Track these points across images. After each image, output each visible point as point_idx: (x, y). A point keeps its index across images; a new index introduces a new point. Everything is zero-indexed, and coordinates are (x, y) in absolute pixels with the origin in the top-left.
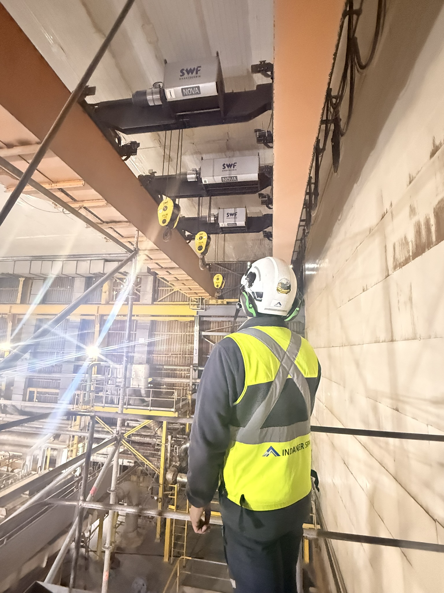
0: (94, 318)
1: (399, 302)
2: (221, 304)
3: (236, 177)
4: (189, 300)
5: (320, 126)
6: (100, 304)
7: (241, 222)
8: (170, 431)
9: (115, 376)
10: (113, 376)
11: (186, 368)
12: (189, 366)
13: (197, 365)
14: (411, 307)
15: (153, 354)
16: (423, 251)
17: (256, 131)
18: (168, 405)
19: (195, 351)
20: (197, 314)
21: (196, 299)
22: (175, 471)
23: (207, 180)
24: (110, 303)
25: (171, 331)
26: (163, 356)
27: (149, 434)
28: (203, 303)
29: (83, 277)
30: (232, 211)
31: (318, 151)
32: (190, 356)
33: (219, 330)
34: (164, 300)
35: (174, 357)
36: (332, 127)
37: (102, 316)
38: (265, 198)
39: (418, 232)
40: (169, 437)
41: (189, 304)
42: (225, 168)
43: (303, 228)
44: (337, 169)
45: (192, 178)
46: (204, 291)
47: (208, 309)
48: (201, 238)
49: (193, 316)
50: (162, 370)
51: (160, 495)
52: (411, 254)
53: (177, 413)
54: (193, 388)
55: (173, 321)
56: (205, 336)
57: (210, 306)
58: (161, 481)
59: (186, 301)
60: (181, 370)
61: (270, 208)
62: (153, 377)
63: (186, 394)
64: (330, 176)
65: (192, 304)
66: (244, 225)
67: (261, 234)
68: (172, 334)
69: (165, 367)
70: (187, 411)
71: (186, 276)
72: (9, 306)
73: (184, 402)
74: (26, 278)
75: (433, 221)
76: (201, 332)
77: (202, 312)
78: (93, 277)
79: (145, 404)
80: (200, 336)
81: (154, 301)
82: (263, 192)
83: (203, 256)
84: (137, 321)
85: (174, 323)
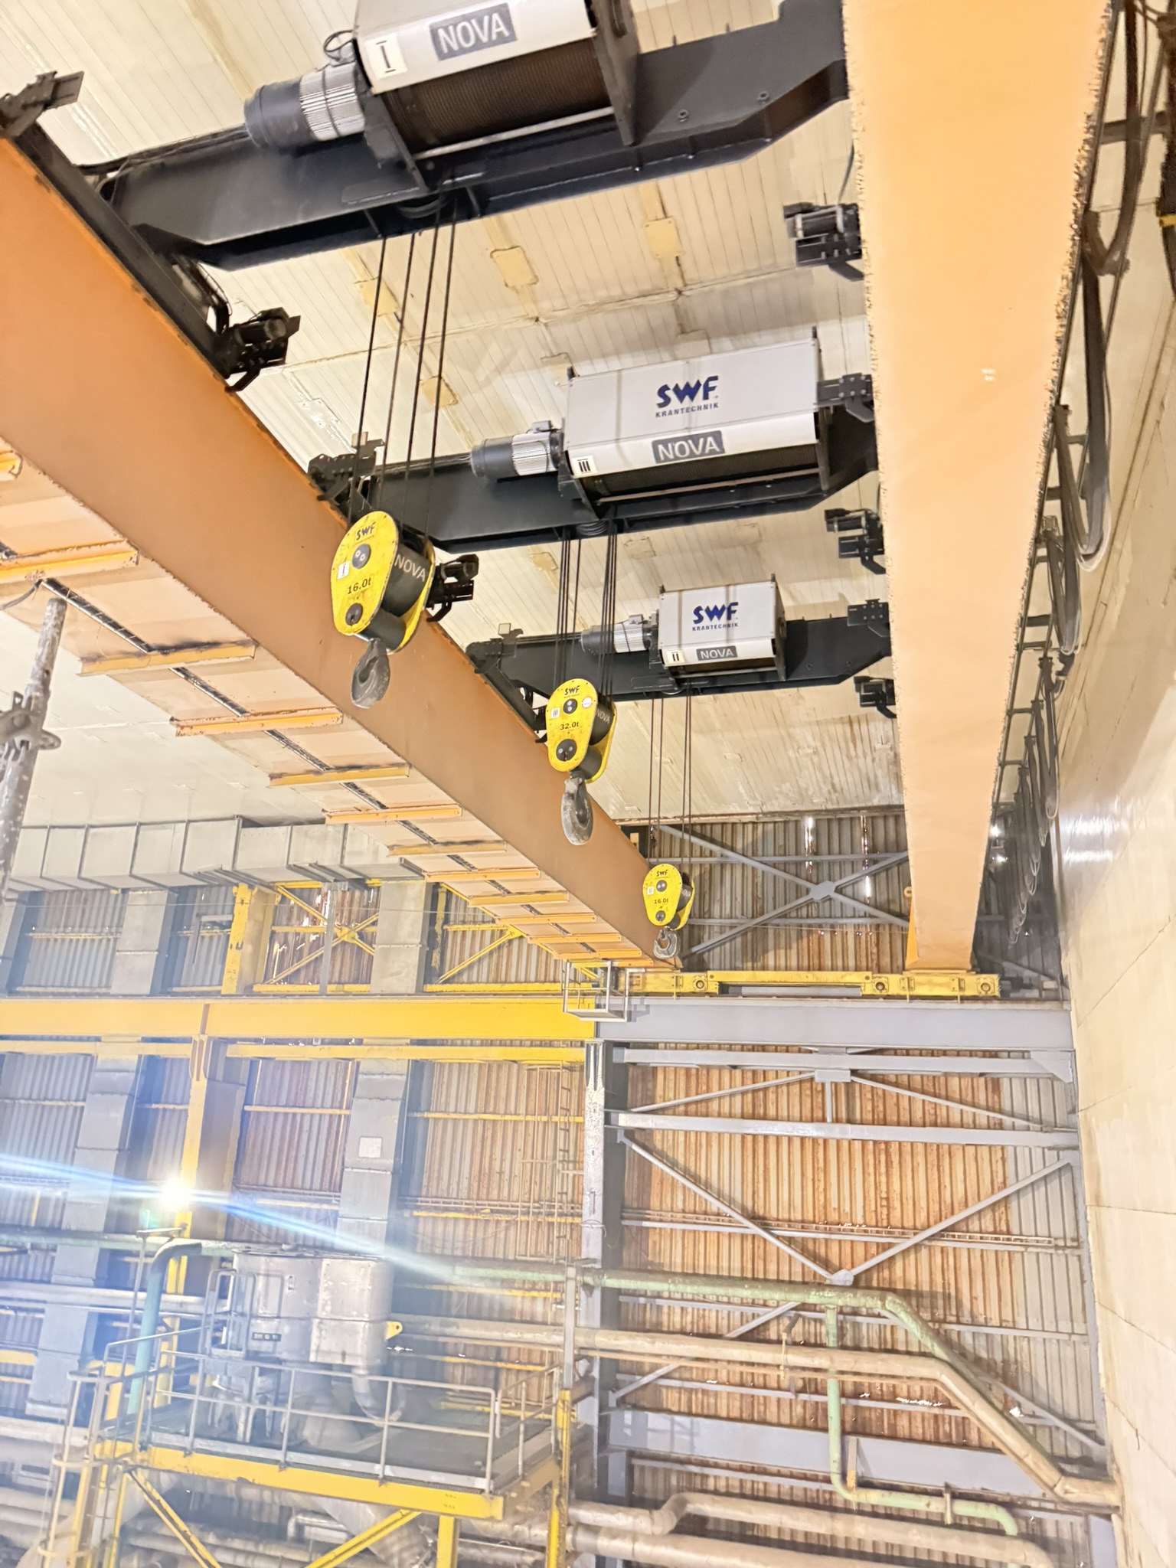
0: (189, 1054)
2: (693, 994)
3: (717, 436)
6: (217, 994)
7: (755, 643)
9: (247, 1309)
10: (239, 1309)
11: (551, 1277)
12: (564, 1270)
13: (598, 1266)
15: (418, 1208)
17: (790, 212)
18: (461, 1459)
19: (587, 1200)
20: (597, 1035)
23: (590, 459)
24: (256, 988)
25: (491, 1109)
26: (456, 1219)
28: (621, 988)
29: (162, 887)
30: (716, 598)
32: (570, 1220)
33: (692, 1108)
34: (465, 977)
35: (503, 1225)
37: (221, 1043)
38: (854, 525)
41: (561, 994)
42: (667, 401)
43: (1037, 652)
45: (535, 462)
46: (619, 938)
47: (643, 1013)
48: (571, 707)
49: (579, 1044)
53: (500, 1498)
54: (582, 1371)
55: (499, 1063)
56: (630, 1133)
57: (648, 1001)
59: (554, 982)
60: (534, 1285)
61: (877, 570)
62: (405, 1317)
65: (572, 994)
66: (770, 655)
67: (849, 692)
68: (494, 1121)
70: (550, 1485)
71: (533, 876)
73: (537, 1443)
76: (613, 1116)
77: (617, 1029)
78: (196, 887)
79: (363, 1448)
80: (610, 1133)
81: (425, 982)
82: (844, 498)
84: (356, 1065)
85: (505, 1068)
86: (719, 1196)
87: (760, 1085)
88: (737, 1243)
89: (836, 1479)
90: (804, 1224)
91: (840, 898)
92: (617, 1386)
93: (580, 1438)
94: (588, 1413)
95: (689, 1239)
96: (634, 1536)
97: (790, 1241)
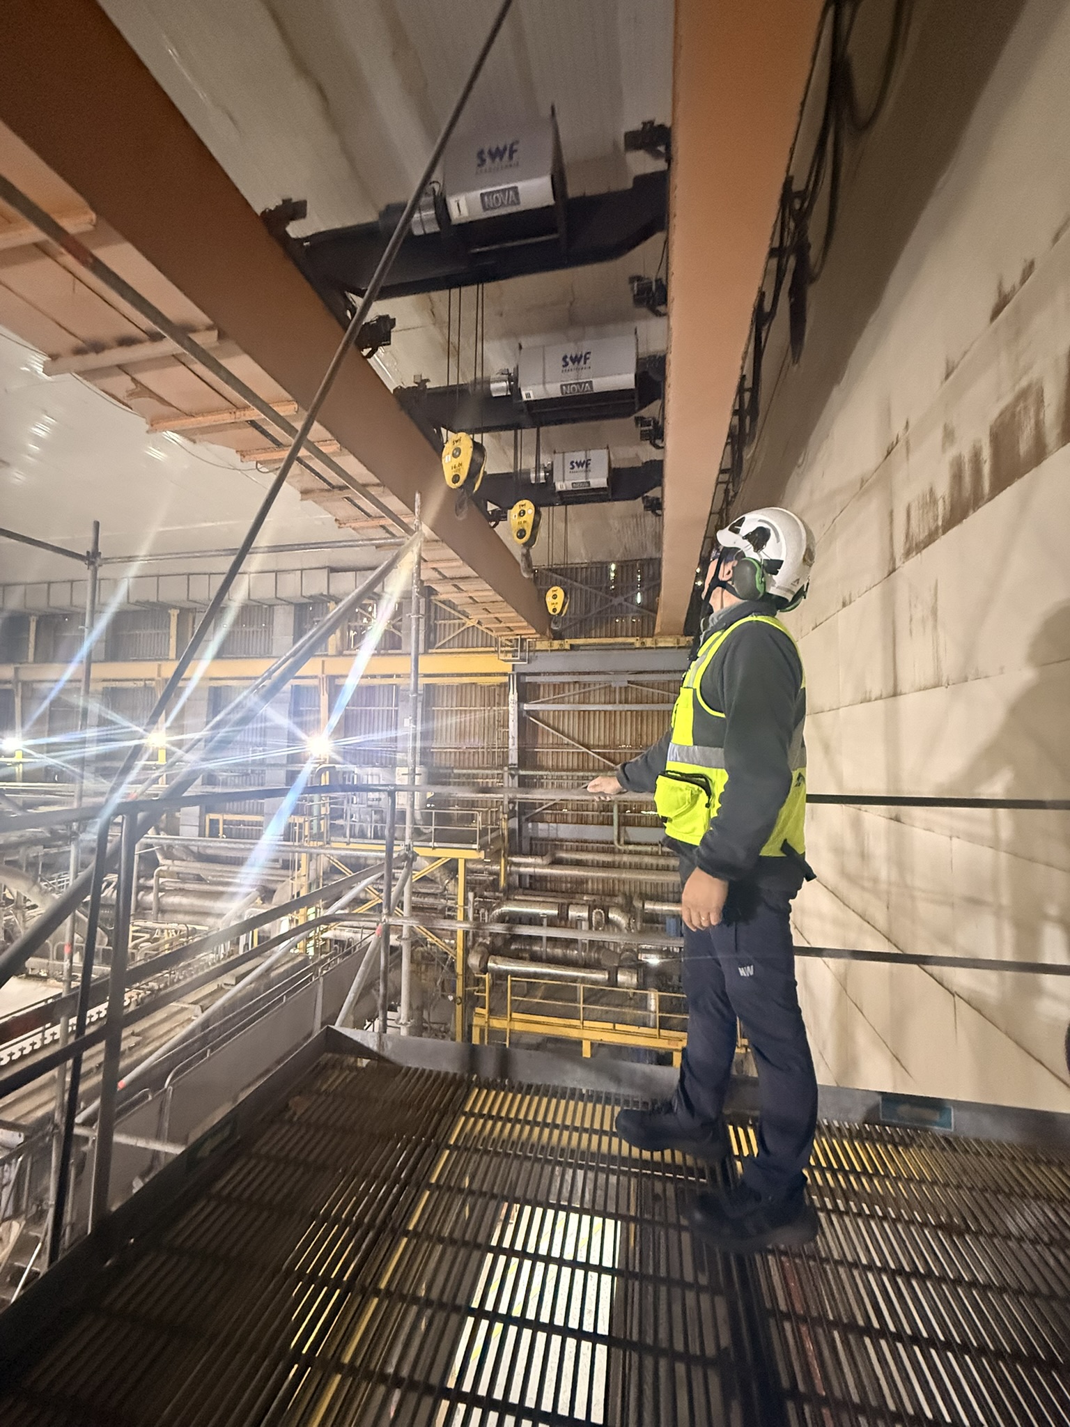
0: (317, 684)
1: (911, 620)
2: (558, 650)
3: (590, 383)
4: (496, 642)
5: (767, 263)
6: (327, 655)
7: (599, 480)
8: (470, 886)
11: (496, 772)
12: (502, 769)
13: (517, 766)
14: (935, 627)
15: (433, 748)
16: (964, 516)
17: (633, 279)
18: (465, 839)
19: (511, 741)
20: (514, 670)
21: (511, 641)
22: (483, 953)
23: (530, 392)
24: (345, 652)
25: (464, 705)
26: (451, 753)
27: (432, 891)
28: (524, 648)
29: (290, 603)
30: (580, 456)
31: (761, 318)
32: (502, 750)
33: (557, 700)
34: (447, 645)
35: (472, 753)
36: (792, 262)
37: (332, 678)
38: (649, 425)
39: (957, 477)
40: (471, 895)
41: (496, 652)
42: (567, 364)
43: (724, 486)
44: (799, 356)
45: (501, 389)
46: (525, 624)
47: (533, 660)
48: (522, 513)
49: (505, 674)
50: (450, 777)
51: (459, 993)
52: (940, 523)
53: (483, 852)
54: (511, 807)
55: (466, 684)
56: (528, 712)
57: (536, 654)
58: (459, 969)
59: (491, 646)
60: (488, 776)
61: (658, 447)
62: (434, 789)
63: (498, 819)
64: (783, 374)
65: (502, 652)
66: (606, 486)
67: (638, 504)
68: (466, 711)
69: (455, 771)
70: (500, 849)
71: (491, 594)
72: (156, 664)
73: (494, 835)
74: (182, 609)
75: (986, 454)
76: (521, 705)
77: (524, 667)
78: (309, 603)
79: (423, 838)
80: (520, 712)
81: (430, 647)
82: (645, 413)
83: (528, 551)
84: (397, 687)
85: (469, 688)
86: (568, 737)
87: (587, 689)
88: (576, 756)
89: (616, 843)
90: (605, 747)
91: (625, 603)
92: (525, 814)
93: (511, 832)
94: (514, 823)
95: (555, 756)
96: (535, 866)
97: (598, 754)
